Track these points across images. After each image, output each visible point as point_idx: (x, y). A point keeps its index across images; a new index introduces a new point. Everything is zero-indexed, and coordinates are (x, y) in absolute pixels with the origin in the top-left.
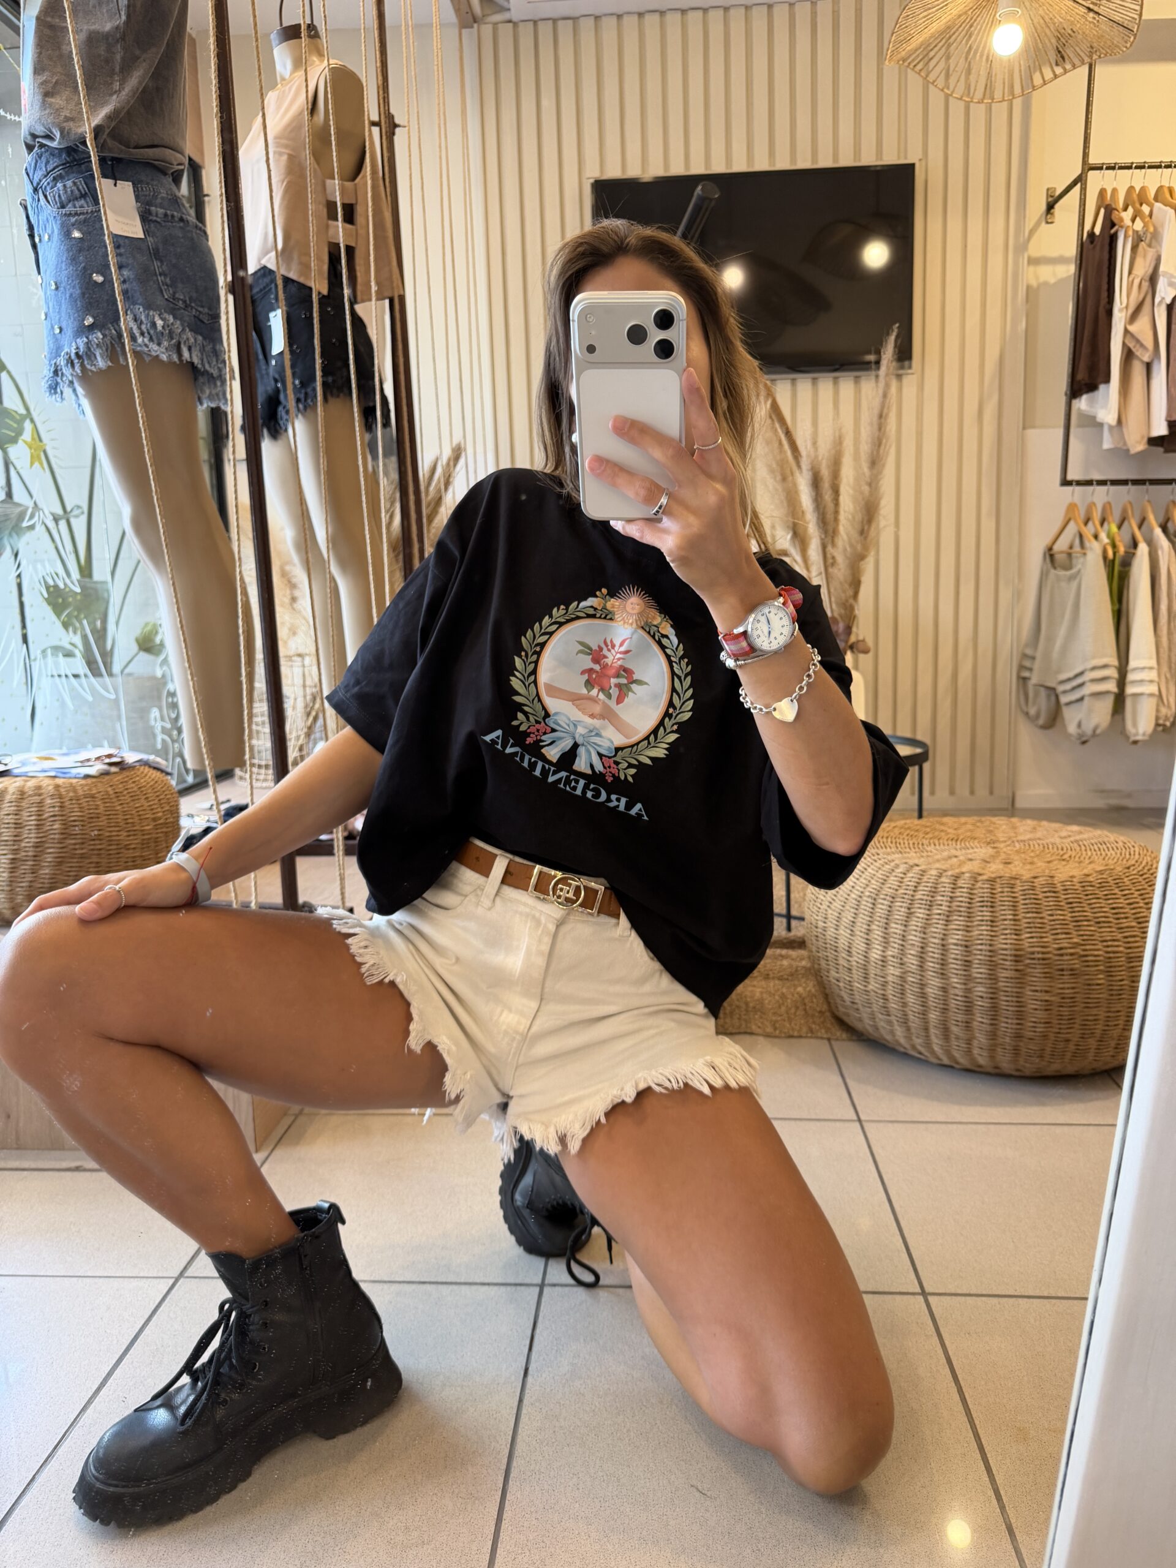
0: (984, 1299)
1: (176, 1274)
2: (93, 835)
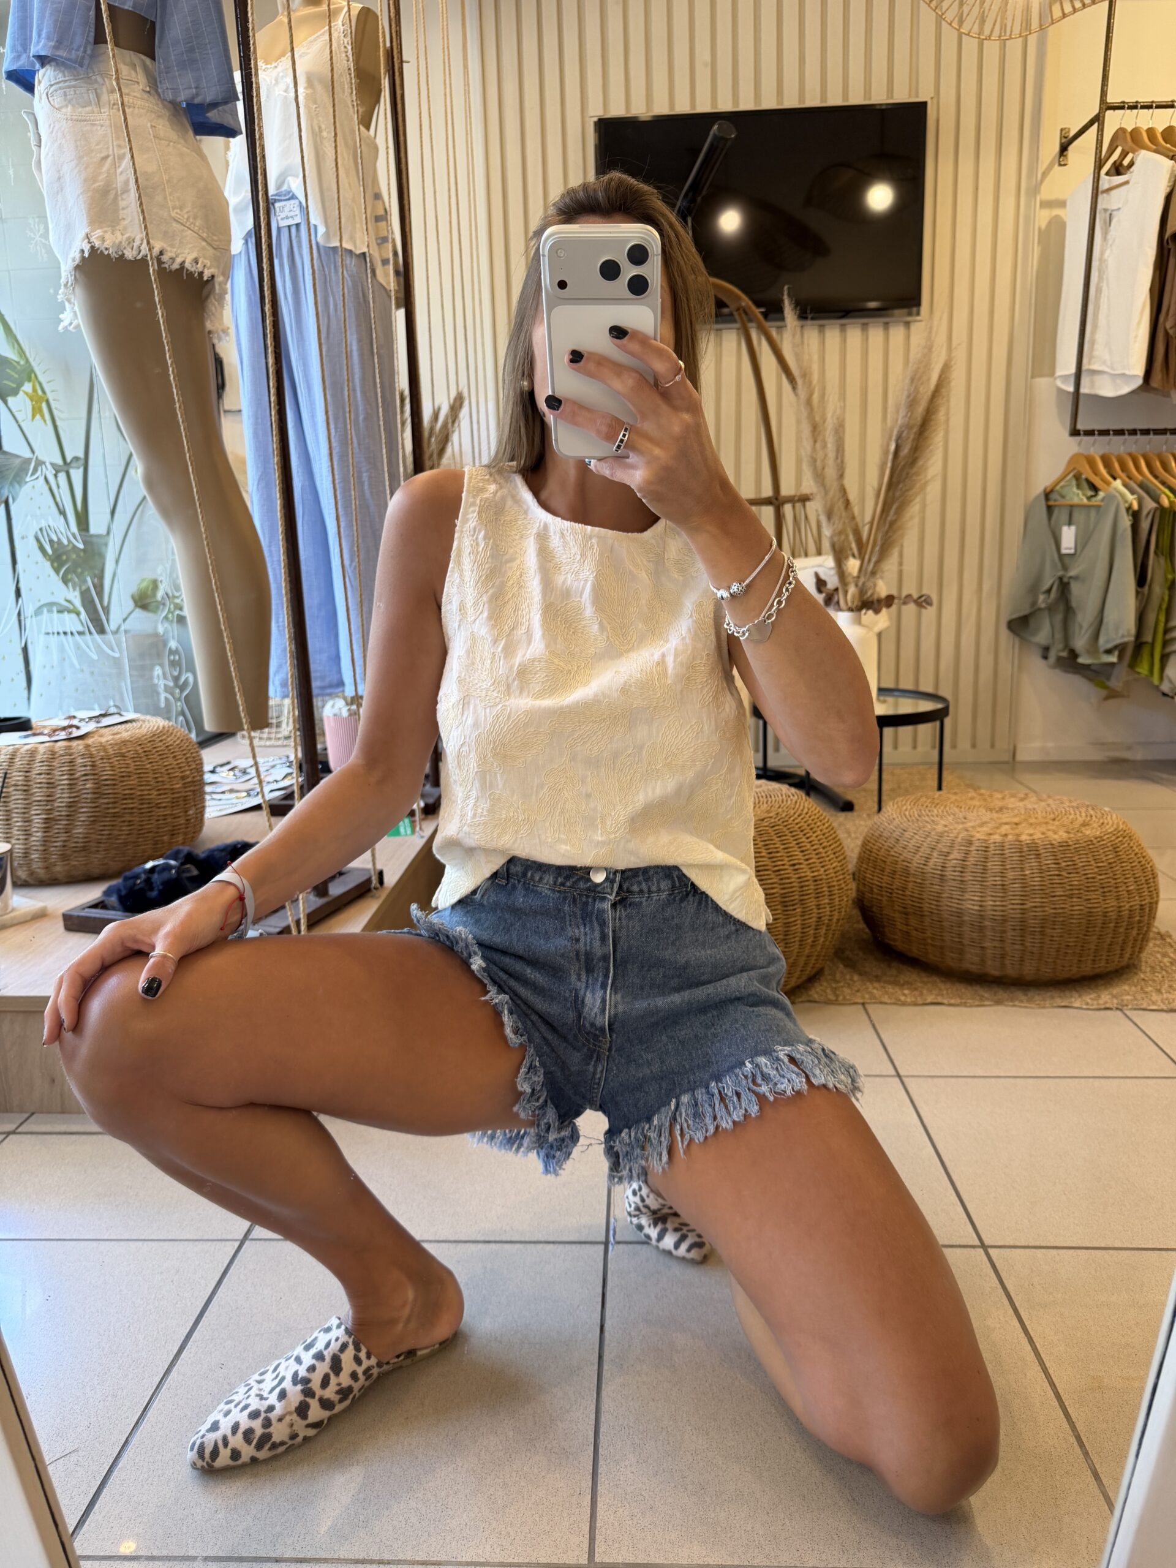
0: (1043, 1250)
1: (241, 1237)
2: (125, 795)
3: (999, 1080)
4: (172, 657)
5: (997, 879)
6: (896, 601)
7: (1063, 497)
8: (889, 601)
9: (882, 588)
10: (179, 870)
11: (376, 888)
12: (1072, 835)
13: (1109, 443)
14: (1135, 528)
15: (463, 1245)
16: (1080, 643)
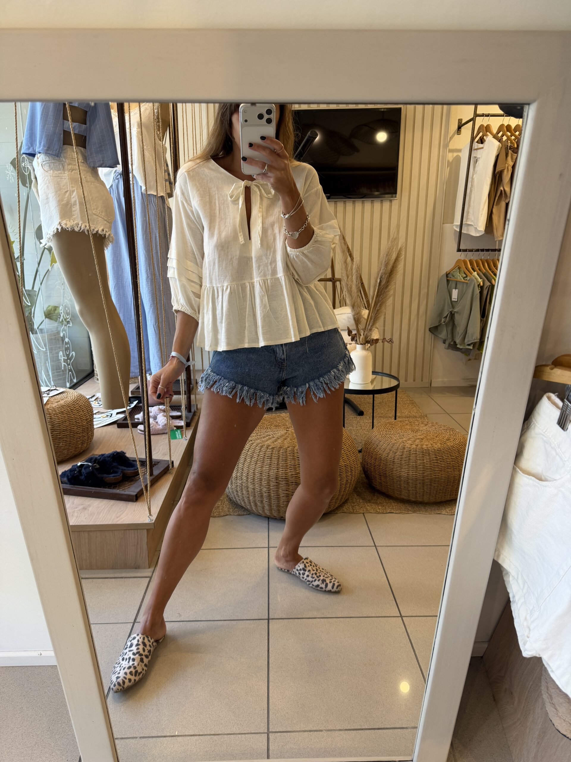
1: (133, 621)
2: (64, 429)
3: (412, 547)
4: (66, 346)
5: (414, 463)
6: (379, 341)
7: (453, 276)
8: (377, 340)
9: (375, 335)
10: (92, 467)
11: (171, 469)
12: (443, 445)
13: (473, 253)
14: (481, 293)
15: (216, 622)
16: (458, 340)
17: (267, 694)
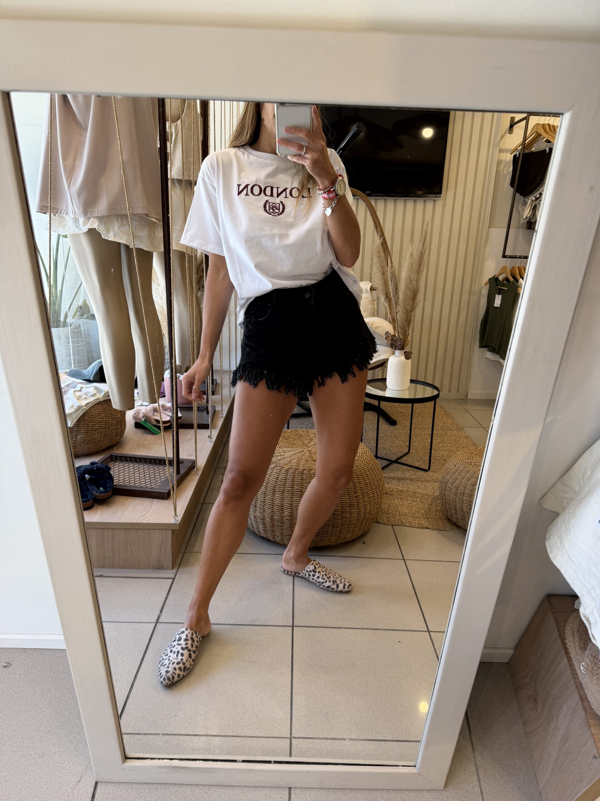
1: (155, 621)
11: (196, 470)
17: (290, 700)
